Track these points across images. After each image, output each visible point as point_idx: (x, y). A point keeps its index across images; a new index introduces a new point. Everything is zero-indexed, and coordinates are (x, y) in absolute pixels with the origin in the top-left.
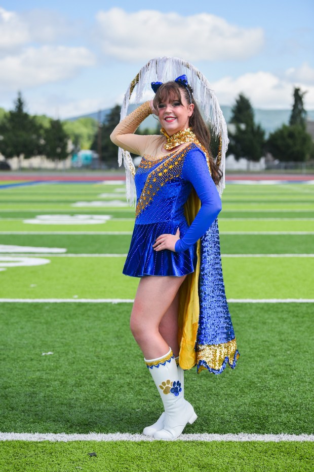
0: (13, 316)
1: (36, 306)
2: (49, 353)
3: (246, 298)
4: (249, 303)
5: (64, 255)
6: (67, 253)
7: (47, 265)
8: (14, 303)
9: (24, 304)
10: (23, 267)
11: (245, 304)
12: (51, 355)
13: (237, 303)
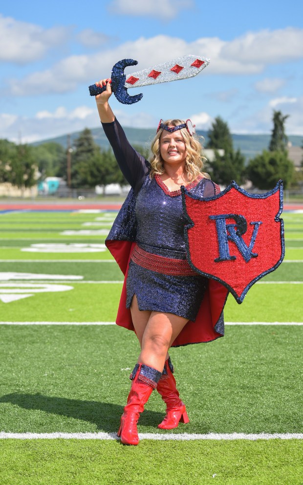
0: (71, 337)
1: (86, 327)
2: (127, 369)
3: (290, 322)
4: (295, 325)
5: (84, 282)
6: (84, 280)
7: (72, 290)
8: (64, 326)
9: (73, 326)
10: (51, 293)
11: (292, 326)
12: (128, 370)
13: (283, 326)
